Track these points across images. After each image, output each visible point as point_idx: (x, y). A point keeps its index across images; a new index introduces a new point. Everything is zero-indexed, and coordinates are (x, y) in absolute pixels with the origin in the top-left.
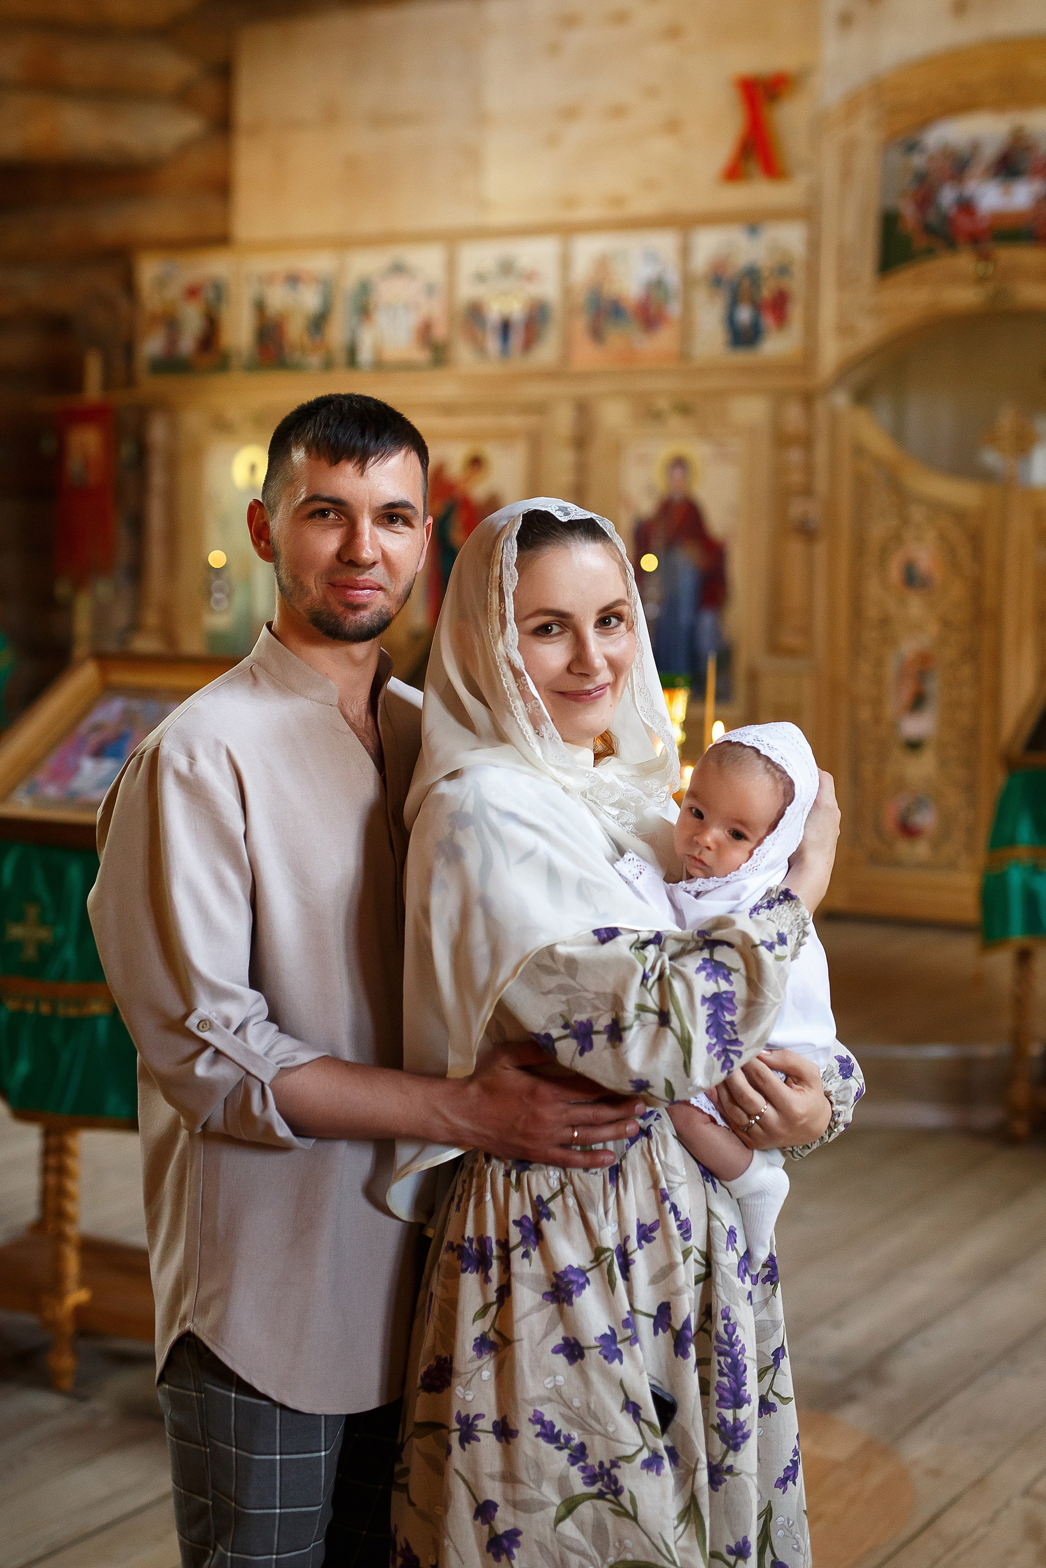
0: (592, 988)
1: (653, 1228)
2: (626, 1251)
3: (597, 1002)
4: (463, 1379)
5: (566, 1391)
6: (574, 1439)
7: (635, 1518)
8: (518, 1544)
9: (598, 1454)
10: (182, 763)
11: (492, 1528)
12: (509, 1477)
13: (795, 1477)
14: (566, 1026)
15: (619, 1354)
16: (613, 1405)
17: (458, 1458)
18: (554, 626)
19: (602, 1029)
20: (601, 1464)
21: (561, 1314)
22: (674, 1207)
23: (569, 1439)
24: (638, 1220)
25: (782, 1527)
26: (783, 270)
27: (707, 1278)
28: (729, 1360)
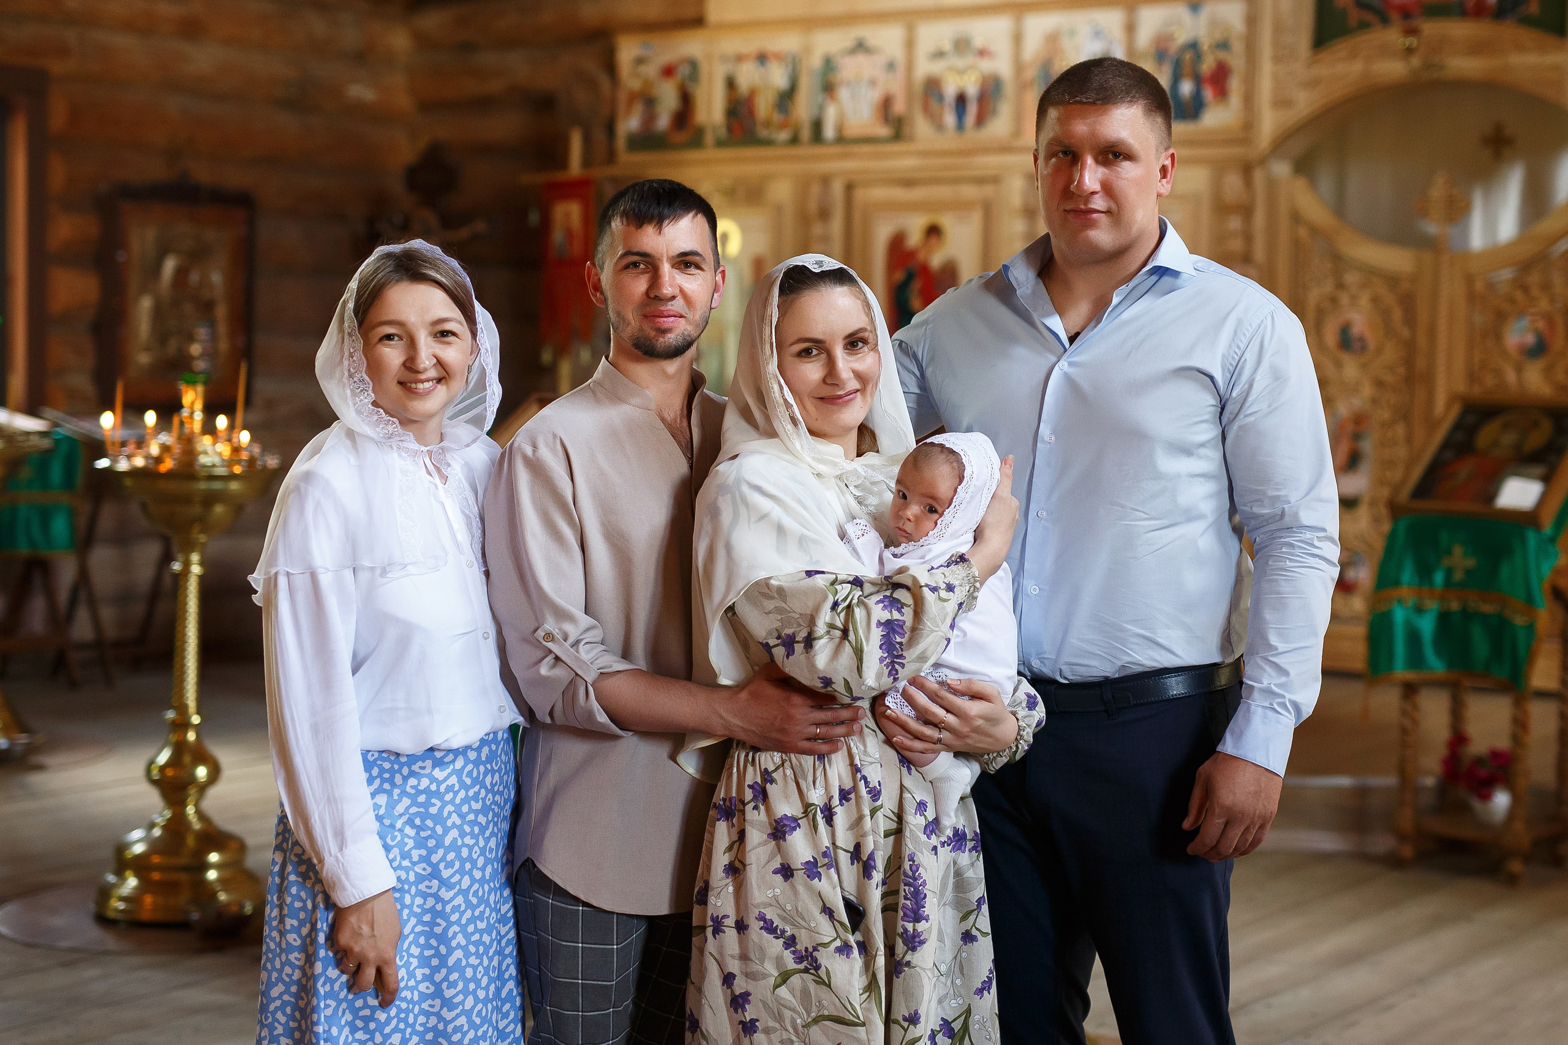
0: (798, 610)
1: (849, 793)
2: (830, 806)
3: (800, 621)
4: (716, 892)
5: (781, 900)
6: (787, 932)
7: (829, 986)
8: (749, 1002)
9: (804, 942)
10: (529, 451)
11: (732, 991)
12: (744, 957)
13: (989, 989)
14: (778, 638)
15: (819, 875)
16: (815, 910)
17: (711, 945)
18: (814, 350)
19: (801, 639)
20: (806, 949)
21: (779, 847)
22: (864, 778)
23: (783, 932)
24: (840, 786)
25: (978, 1022)
26: (1223, 45)
27: (898, 832)
28: (912, 889)
